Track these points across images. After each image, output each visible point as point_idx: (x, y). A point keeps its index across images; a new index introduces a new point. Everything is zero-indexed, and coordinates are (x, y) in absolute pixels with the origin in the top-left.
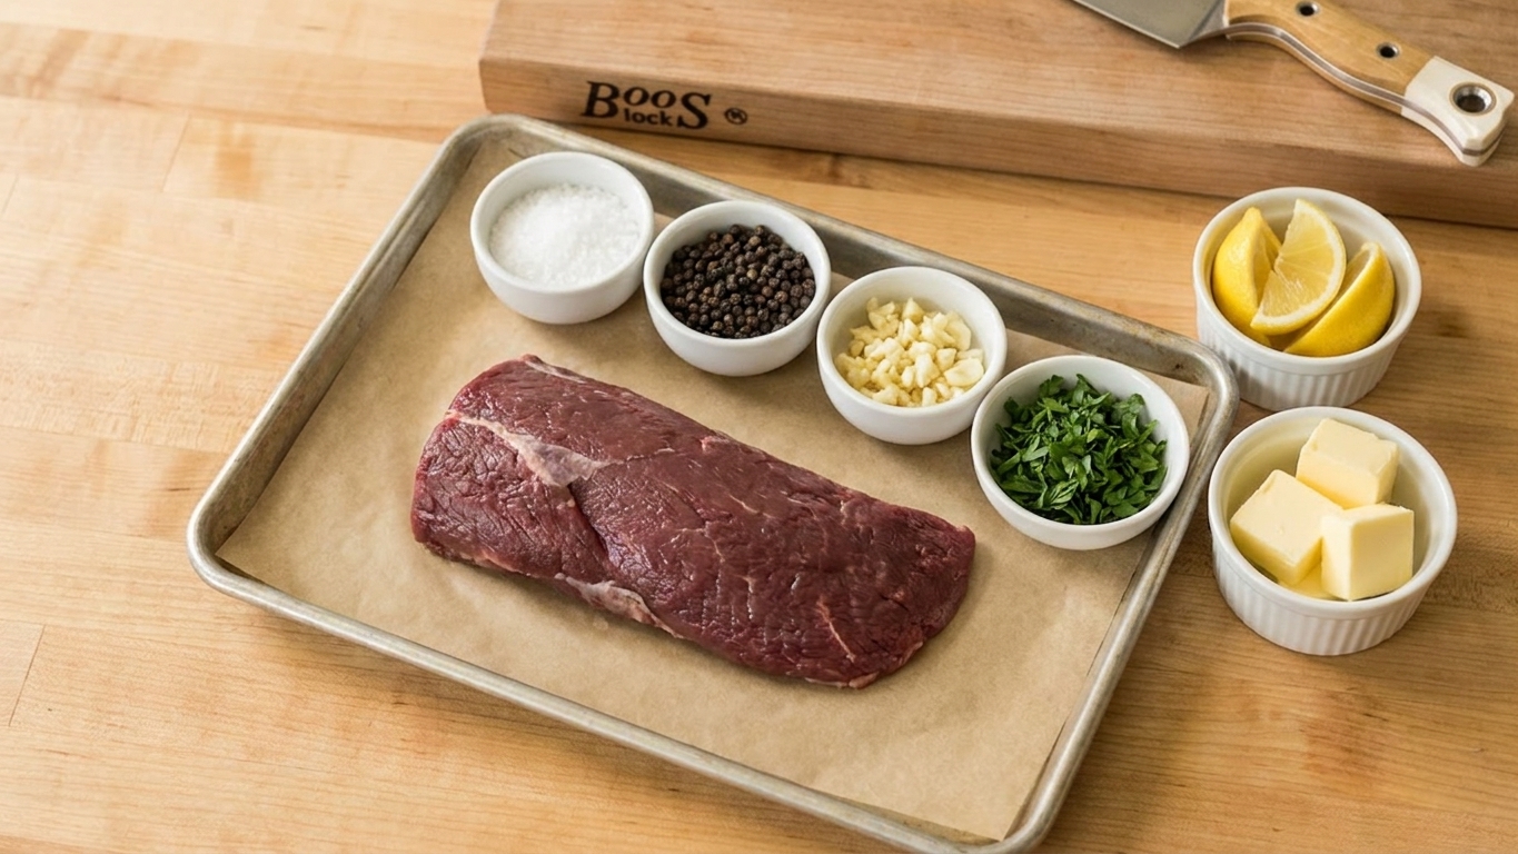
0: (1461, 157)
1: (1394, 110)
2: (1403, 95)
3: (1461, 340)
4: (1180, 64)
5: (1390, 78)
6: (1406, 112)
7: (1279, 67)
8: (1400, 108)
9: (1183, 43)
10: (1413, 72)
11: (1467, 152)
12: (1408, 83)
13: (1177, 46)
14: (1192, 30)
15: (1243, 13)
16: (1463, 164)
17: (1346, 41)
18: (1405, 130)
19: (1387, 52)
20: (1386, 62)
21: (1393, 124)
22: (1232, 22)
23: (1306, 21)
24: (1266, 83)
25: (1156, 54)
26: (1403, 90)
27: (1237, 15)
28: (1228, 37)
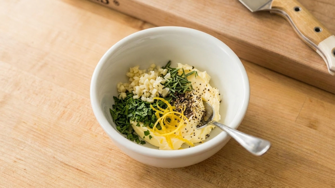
0: (329, 71)
1: (314, 49)
2: (317, 45)
3: (314, 131)
4: (252, 18)
5: (315, 39)
6: (318, 51)
7: (284, 26)
8: (316, 50)
9: (255, 10)
10: (323, 38)
11: (331, 70)
12: (320, 41)
13: (252, 11)
14: (259, 7)
15: (277, 5)
16: (329, 73)
17: (305, 23)
18: (316, 57)
19: (317, 30)
20: (316, 33)
21: (313, 55)
22: (273, 7)
23: (295, 13)
24: (277, 30)
25: (246, 12)
26: (318, 44)
27: (274, 5)
28: (271, 12)
